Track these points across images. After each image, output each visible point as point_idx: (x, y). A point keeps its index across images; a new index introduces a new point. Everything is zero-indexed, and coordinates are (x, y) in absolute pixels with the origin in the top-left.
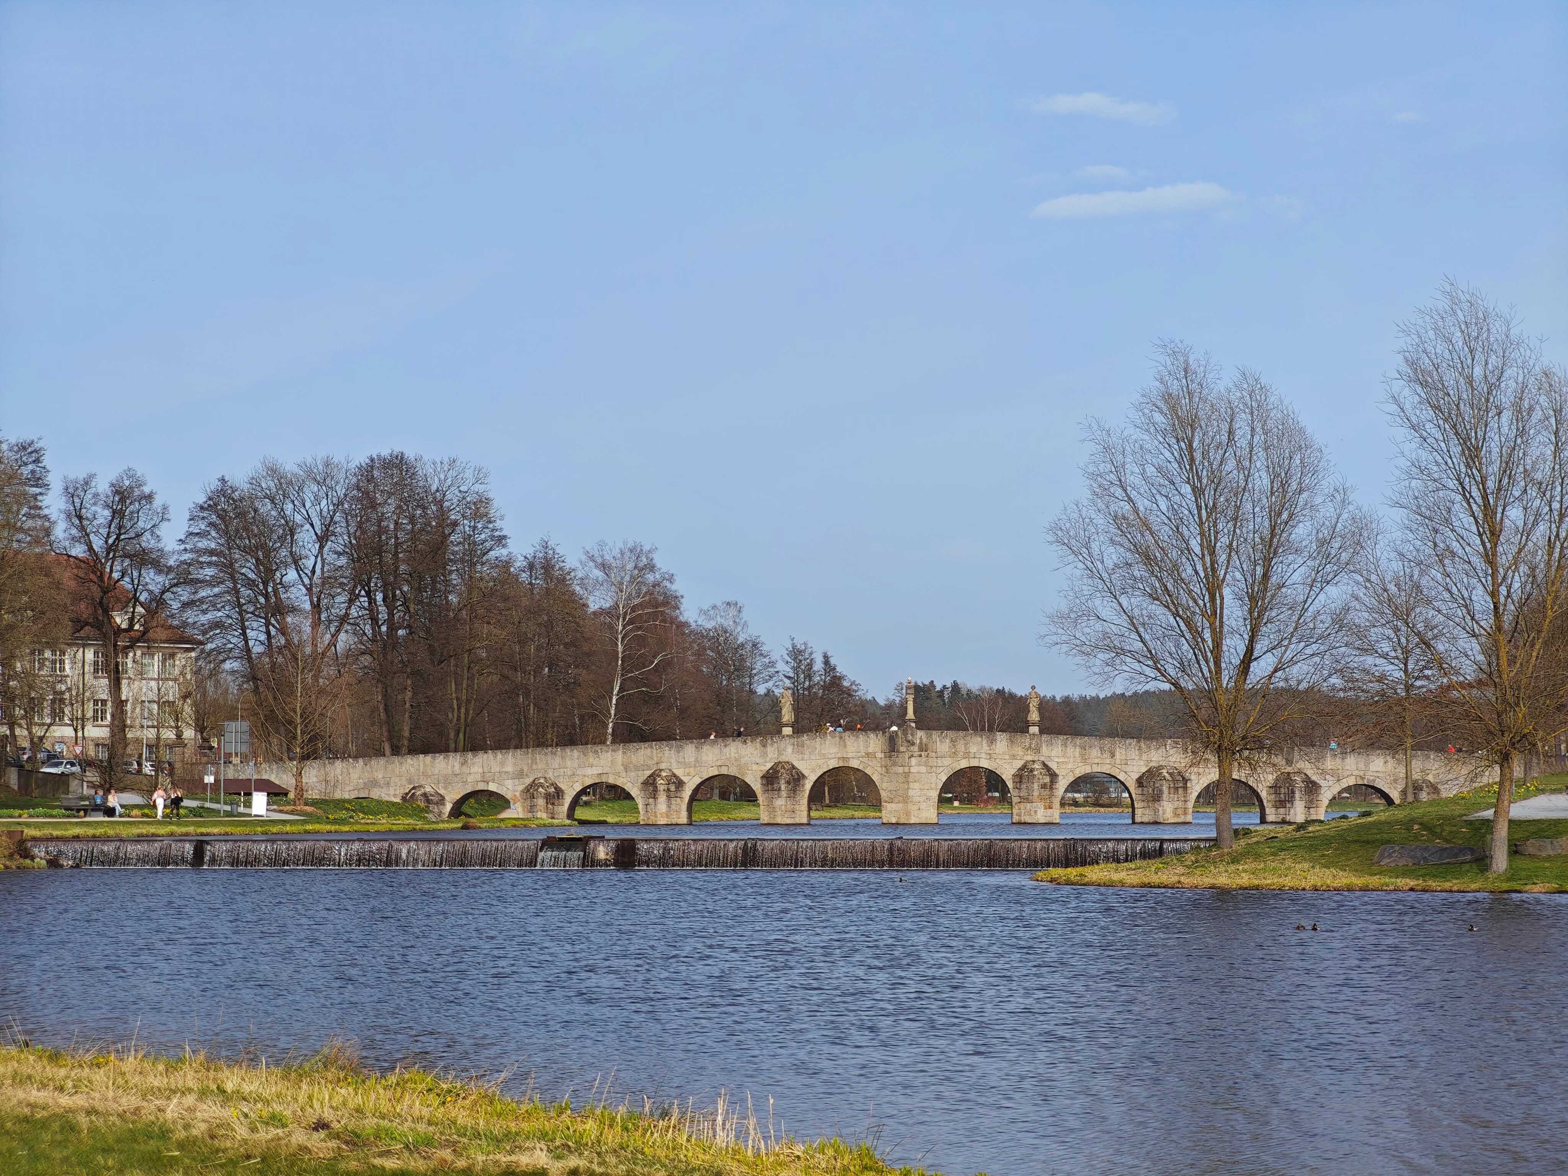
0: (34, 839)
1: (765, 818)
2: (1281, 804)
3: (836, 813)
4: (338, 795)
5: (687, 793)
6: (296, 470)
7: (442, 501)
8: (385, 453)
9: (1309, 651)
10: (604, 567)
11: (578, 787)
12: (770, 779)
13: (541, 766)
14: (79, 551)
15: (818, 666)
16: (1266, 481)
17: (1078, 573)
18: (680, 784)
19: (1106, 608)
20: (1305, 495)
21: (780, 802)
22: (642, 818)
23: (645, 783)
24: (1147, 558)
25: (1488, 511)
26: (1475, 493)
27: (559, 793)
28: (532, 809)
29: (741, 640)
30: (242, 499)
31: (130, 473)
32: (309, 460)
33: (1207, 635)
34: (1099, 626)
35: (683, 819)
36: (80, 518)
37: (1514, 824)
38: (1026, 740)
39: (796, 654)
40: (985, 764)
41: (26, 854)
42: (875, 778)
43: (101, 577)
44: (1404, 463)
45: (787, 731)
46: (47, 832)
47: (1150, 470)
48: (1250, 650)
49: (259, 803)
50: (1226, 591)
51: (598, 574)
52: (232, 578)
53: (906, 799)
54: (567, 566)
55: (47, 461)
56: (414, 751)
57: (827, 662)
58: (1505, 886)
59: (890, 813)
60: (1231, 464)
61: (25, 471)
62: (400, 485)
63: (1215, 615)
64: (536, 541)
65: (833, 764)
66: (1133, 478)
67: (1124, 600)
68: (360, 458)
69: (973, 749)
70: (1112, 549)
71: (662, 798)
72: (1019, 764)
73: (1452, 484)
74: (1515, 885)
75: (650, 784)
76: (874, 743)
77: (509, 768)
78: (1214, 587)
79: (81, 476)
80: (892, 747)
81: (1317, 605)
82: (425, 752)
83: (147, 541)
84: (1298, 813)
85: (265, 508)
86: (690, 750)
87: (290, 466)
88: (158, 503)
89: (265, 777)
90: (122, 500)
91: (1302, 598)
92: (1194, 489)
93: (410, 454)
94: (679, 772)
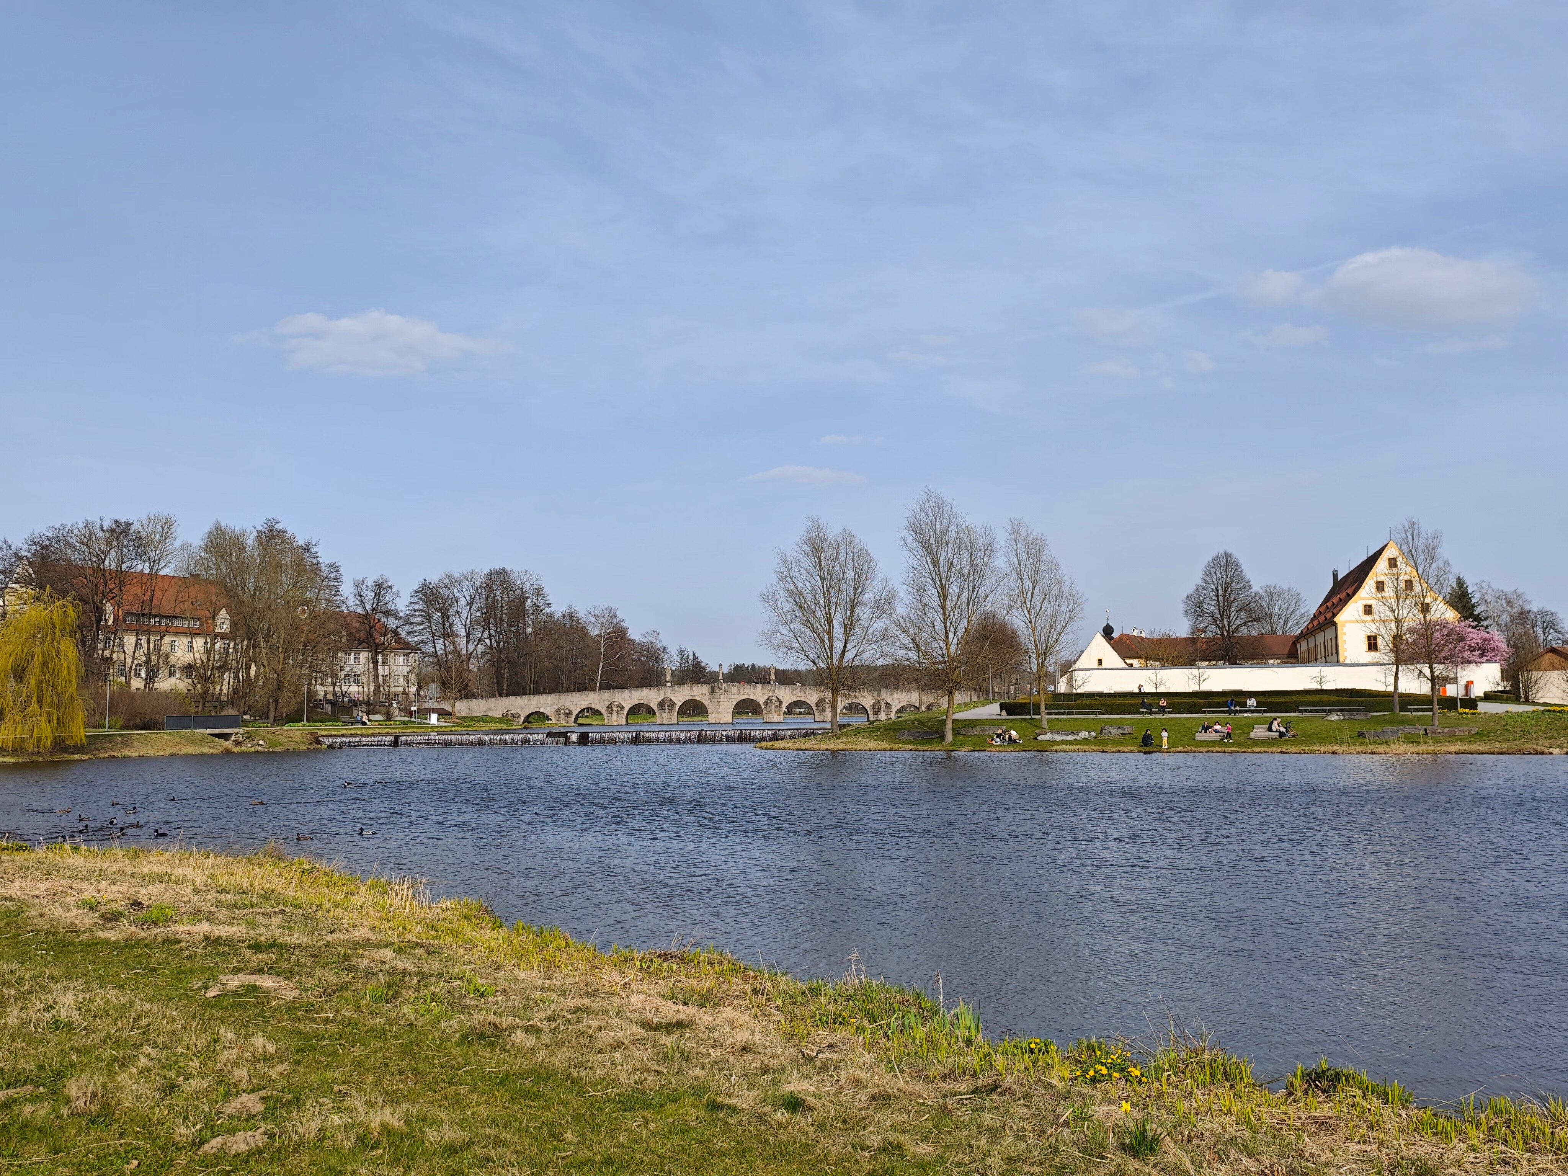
0: (323, 736)
1: (659, 722)
2: (875, 713)
3: (694, 719)
4: (474, 714)
5: (625, 711)
6: (459, 575)
7: (522, 589)
8: (497, 568)
9: (870, 648)
10: (595, 616)
11: (579, 710)
12: (661, 705)
13: (562, 700)
14: (360, 610)
15: (691, 657)
16: (852, 575)
17: (772, 614)
18: (622, 708)
19: (784, 630)
20: (869, 581)
21: (665, 715)
22: (606, 723)
23: (608, 707)
24: (801, 608)
25: (943, 587)
26: (937, 580)
27: (570, 712)
28: (559, 719)
29: (659, 646)
30: (433, 588)
31: (382, 577)
32: (464, 572)
33: (827, 641)
34: (781, 637)
35: (624, 722)
36: (361, 596)
37: (955, 721)
38: (769, 687)
39: (681, 652)
40: (752, 697)
41: (318, 742)
42: (706, 704)
43: (370, 622)
44: (906, 565)
45: (669, 684)
46: (329, 733)
47: (802, 570)
48: (845, 646)
49: (434, 719)
50: (834, 621)
51: (593, 619)
52: (430, 622)
53: (718, 713)
54: (580, 616)
55: (342, 571)
56: (508, 695)
57: (694, 655)
58: (951, 748)
59: (712, 718)
60: (837, 568)
61: (332, 575)
62: (504, 581)
63: (830, 633)
64: (567, 605)
65: (688, 698)
66: (795, 574)
67: (792, 626)
68: (486, 570)
69: (747, 691)
70: (786, 603)
71: (615, 714)
72: (766, 697)
73: (927, 575)
74: (955, 748)
75: (610, 708)
76: (705, 689)
77: (549, 702)
78: (830, 621)
79: (361, 578)
80: (713, 691)
81: (874, 627)
82: (513, 696)
83: (390, 606)
84: (883, 716)
85: (444, 592)
86: (626, 693)
87: (456, 574)
88: (394, 590)
89: (442, 707)
90: (379, 588)
91: (866, 625)
92: (821, 577)
93: (508, 569)
94: (622, 703)
